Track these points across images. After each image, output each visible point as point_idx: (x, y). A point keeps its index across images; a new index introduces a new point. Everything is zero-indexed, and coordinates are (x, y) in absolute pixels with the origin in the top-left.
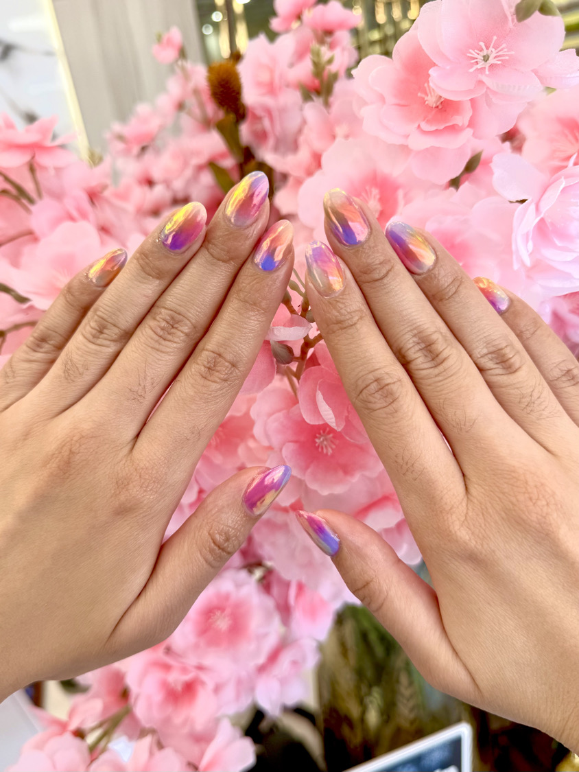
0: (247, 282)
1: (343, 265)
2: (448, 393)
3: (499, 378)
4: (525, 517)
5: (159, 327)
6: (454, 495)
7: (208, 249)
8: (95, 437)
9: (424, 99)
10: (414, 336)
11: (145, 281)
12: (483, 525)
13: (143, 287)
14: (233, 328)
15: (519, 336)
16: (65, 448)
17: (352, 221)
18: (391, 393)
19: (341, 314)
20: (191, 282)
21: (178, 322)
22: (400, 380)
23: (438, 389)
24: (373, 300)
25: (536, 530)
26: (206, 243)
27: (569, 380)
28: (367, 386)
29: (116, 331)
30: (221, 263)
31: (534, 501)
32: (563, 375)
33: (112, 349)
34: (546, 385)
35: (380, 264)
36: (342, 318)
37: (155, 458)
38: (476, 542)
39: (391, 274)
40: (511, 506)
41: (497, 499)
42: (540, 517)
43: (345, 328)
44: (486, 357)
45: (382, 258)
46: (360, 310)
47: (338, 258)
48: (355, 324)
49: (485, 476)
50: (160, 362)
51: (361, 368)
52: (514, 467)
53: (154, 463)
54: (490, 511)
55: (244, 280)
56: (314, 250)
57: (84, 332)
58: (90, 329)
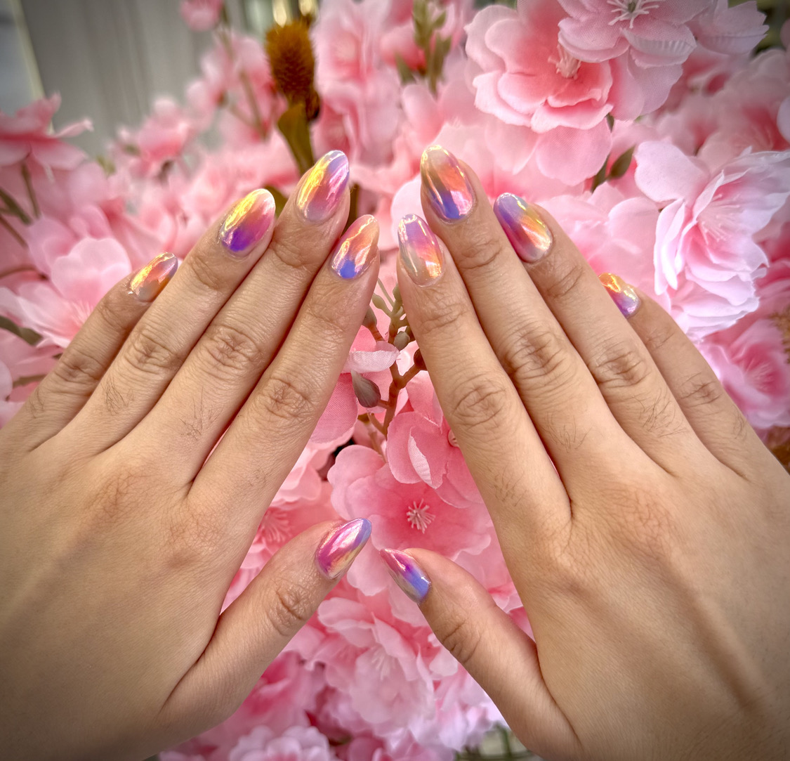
0: (322, 292)
1: (442, 246)
2: (558, 405)
3: (618, 390)
4: (632, 538)
5: (218, 348)
6: (557, 519)
7: (275, 251)
8: (145, 476)
9: (555, 65)
10: (523, 337)
11: (202, 291)
12: (587, 551)
13: (199, 299)
14: (305, 349)
15: (648, 344)
16: (110, 488)
17: (454, 190)
18: (492, 405)
19: (439, 308)
20: (255, 292)
21: (239, 343)
22: (504, 390)
23: (547, 400)
24: (476, 290)
25: (645, 554)
26: (274, 243)
27: (703, 397)
28: (466, 396)
29: (167, 354)
30: (291, 268)
31: (644, 521)
32: (696, 391)
33: (161, 377)
34: (672, 398)
35: (486, 244)
36: (440, 312)
37: (214, 503)
38: (578, 569)
39: (497, 260)
40: (619, 527)
41: (605, 522)
42: (649, 539)
43: (443, 325)
44: (605, 366)
45: (488, 238)
46: (461, 304)
47: (436, 237)
48: (455, 320)
49: (593, 498)
50: (219, 392)
51: (460, 374)
52: (626, 485)
53: (213, 510)
54: (595, 534)
55: (319, 290)
56: (408, 226)
57: (128, 356)
58: (136, 352)
